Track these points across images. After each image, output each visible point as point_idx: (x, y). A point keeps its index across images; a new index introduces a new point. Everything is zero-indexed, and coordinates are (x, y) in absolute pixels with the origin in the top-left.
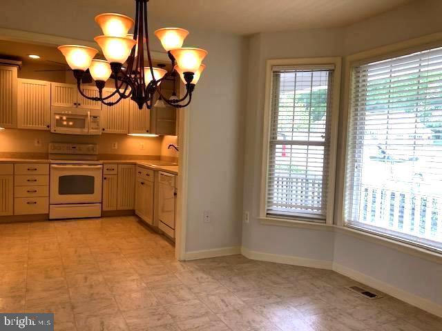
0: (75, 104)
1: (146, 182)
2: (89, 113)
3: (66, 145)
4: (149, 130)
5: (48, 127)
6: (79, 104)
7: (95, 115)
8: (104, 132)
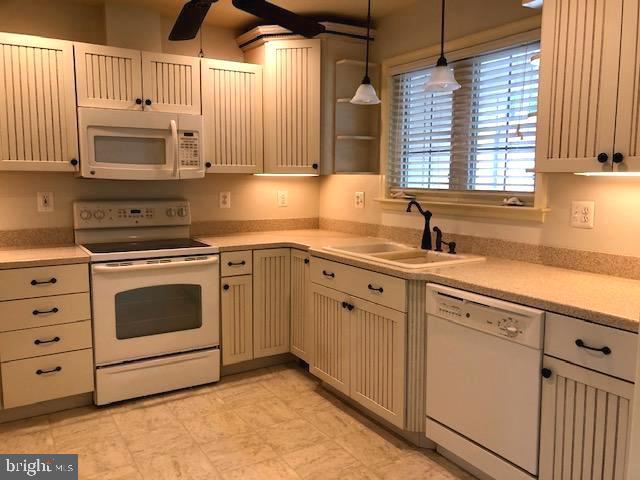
0: (139, 102)
1: (357, 303)
2: (173, 122)
3: (116, 207)
4: (318, 162)
5: (74, 162)
6: (149, 102)
7: (188, 128)
8: (210, 170)
